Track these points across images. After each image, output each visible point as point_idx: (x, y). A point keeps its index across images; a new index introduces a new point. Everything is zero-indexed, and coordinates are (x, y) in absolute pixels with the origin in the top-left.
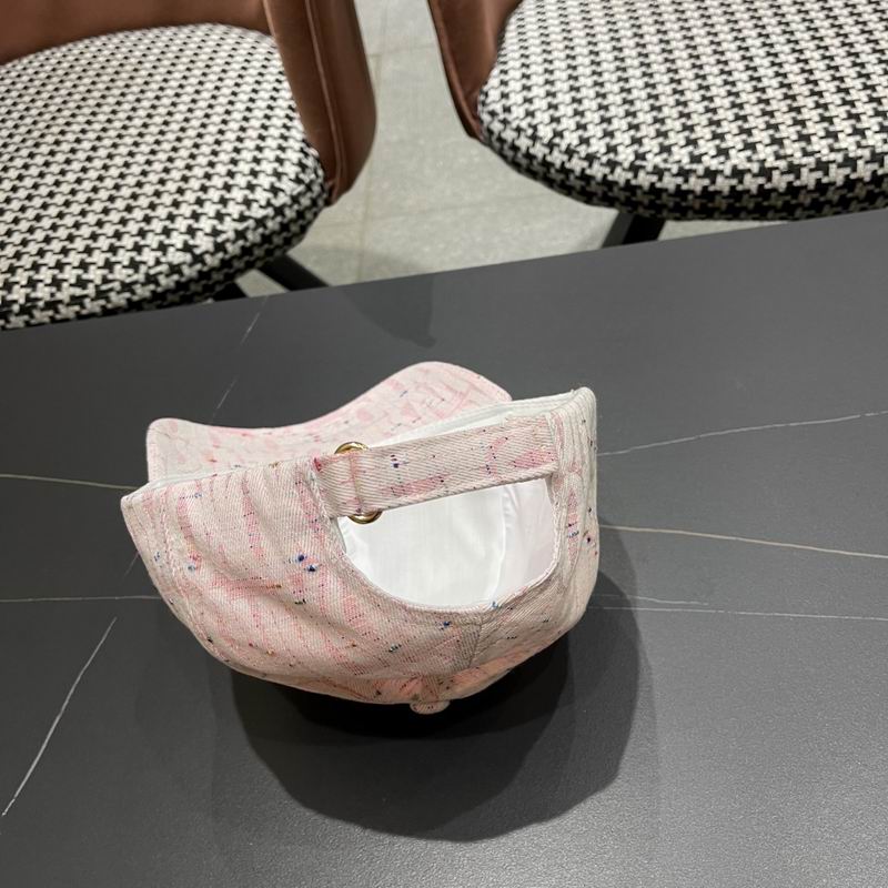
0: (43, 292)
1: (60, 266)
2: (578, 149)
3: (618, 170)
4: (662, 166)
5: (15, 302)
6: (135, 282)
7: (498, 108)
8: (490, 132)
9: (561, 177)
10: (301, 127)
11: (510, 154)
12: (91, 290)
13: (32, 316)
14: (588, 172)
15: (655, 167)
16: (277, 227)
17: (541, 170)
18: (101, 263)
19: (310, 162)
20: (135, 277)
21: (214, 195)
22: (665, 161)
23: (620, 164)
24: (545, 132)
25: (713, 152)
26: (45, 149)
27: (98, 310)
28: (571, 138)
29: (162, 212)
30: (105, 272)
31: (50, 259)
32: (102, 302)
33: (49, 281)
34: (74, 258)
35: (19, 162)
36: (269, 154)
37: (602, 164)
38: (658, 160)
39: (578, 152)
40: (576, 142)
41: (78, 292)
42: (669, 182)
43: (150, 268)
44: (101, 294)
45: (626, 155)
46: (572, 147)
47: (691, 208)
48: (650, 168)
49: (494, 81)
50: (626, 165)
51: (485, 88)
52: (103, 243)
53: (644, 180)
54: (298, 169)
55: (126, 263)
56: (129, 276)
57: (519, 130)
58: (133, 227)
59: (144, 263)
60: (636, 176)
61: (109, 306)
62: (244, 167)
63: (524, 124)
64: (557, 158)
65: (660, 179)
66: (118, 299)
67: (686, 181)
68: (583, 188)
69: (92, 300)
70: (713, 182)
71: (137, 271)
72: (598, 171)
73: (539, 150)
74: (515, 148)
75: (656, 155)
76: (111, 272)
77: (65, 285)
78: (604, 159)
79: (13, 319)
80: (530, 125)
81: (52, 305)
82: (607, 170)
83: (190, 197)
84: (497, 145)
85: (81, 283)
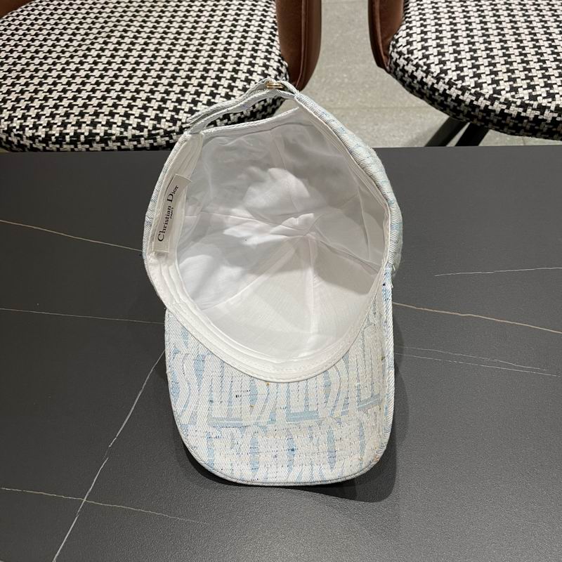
0: (116, 131)
1: (127, 115)
2: (456, 82)
3: (481, 99)
4: (511, 99)
5: (98, 134)
6: (173, 131)
7: (404, 50)
8: (397, 65)
9: (442, 98)
10: (278, 47)
11: (409, 80)
12: (145, 133)
13: (107, 145)
14: (461, 97)
15: (506, 99)
16: (261, 108)
17: (428, 93)
18: (153, 117)
19: (283, 70)
20: (173, 128)
21: (225, 83)
22: (513, 97)
23: (484, 95)
24: (435, 69)
25: (545, 95)
26: (114, 40)
27: (148, 145)
28: (452, 75)
29: (192, 89)
30: (155, 122)
31: (121, 110)
32: (152, 141)
33: (119, 124)
34: (136, 112)
35: (97, 46)
36: (260, 61)
37: (471, 94)
38: (508, 95)
39: (456, 85)
40: (455, 78)
41: (137, 133)
42: (514, 110)
43: (183, 123)
44: (151, 136)
45: (488, 90)
46: (452, 81)
47: (524, 128)
48: (502, 100)
49: (402, 33)
50: (487, 96)
51: (396, 37)
52: (155, 104)
53: (497, 107)
54: (276, 73)
55: (168, 118)
56: (170, 127)
57: (417, 66)
58: (173, 97)
59: (180, 120)
60: (492, 104)
61: (155, 144)
62: (244, 68)
63: (421, 63)
64: (441, 86)
65: (508, 108)
66: (161, 141)
67: (525, 111)
68: (455, 107)
69: (145, 139)
70: (542, 114)
71: (175, 125)
72: (467, 98)
73: (430, 80)
74: (413, 77)
75: (507, 92)
76: (159, 123)
77: (130, 127)
78: (473, 91)
79: (95, 145)
80: (425, 64)
81: (121, 139)
82: (474, 98)
83: (209, 82)
84: (400, 73)
85: (140, 127)
